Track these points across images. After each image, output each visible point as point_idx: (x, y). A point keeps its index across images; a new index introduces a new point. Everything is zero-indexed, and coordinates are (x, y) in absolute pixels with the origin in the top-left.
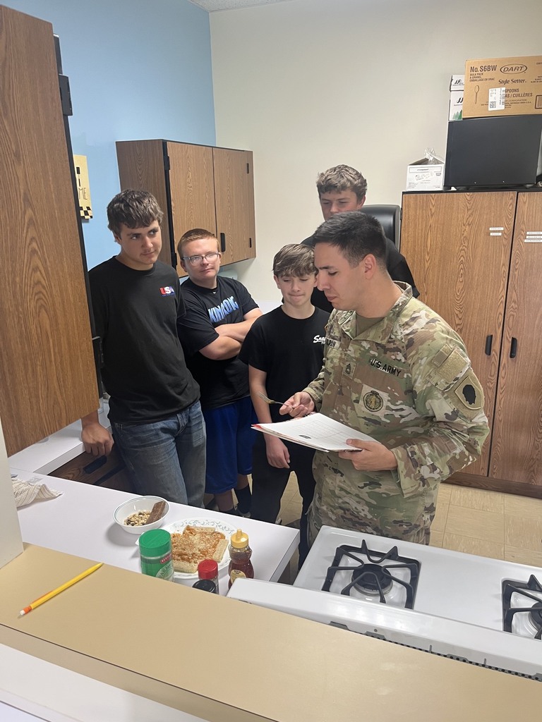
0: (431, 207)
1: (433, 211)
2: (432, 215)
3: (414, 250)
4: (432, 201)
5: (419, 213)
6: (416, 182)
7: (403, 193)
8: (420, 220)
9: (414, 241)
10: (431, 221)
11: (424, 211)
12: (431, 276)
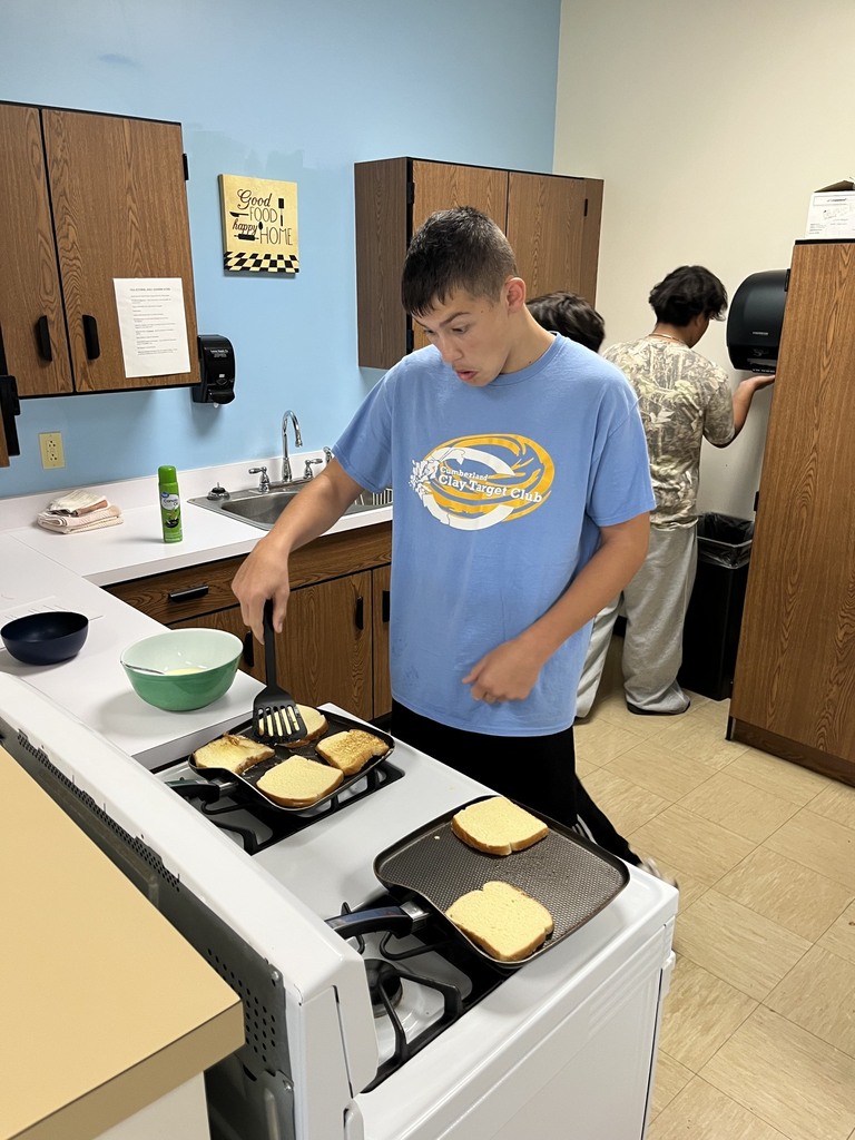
0: (841, 267)
1: (844, 276)
2: (841, 284)
3: (804, 346)
4: (844, 256)
5: (820, 279)
6: (823, 222)
7: (798, 242)
8: (820, 292)
9: (805, 332)
10: (839, 294)
11: (829, 276)
12: (828, 395)
